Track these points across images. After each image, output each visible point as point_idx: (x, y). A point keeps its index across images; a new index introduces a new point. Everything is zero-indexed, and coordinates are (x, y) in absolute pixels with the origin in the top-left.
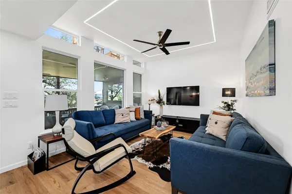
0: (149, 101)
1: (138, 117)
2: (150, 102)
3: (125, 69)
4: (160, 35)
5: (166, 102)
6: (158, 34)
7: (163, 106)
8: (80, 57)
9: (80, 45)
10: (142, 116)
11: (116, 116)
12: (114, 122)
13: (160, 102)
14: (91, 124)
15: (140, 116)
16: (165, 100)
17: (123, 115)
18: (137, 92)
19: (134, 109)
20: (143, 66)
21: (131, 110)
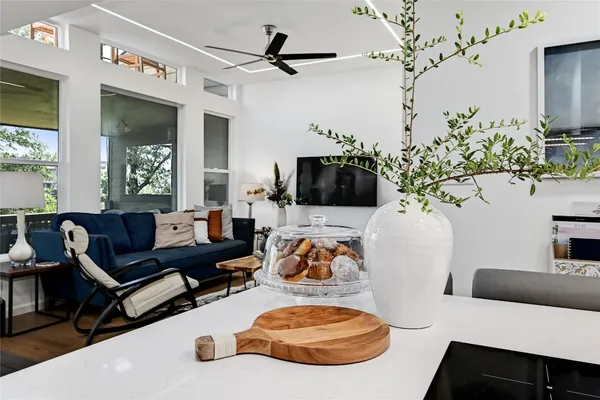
0: (249, 193)
1: (215, 233)
2: (251, 198)
3: (182, 106)
4: (269, 33)
5: (294, 198)
6: (264, 30)
7: (287, 206)
8: (65, 77)
9: (67, 48)
10: (228, 232)
11: (158, 231)
12: (153, 246)
13: (278, 196)
14: (106, 239)
15: (221, 231)
16: (292, 190)
17: (175, 228)
18: (216, 170)
19: (204, 214)
20: (233, 94)
21: (197, 215)
